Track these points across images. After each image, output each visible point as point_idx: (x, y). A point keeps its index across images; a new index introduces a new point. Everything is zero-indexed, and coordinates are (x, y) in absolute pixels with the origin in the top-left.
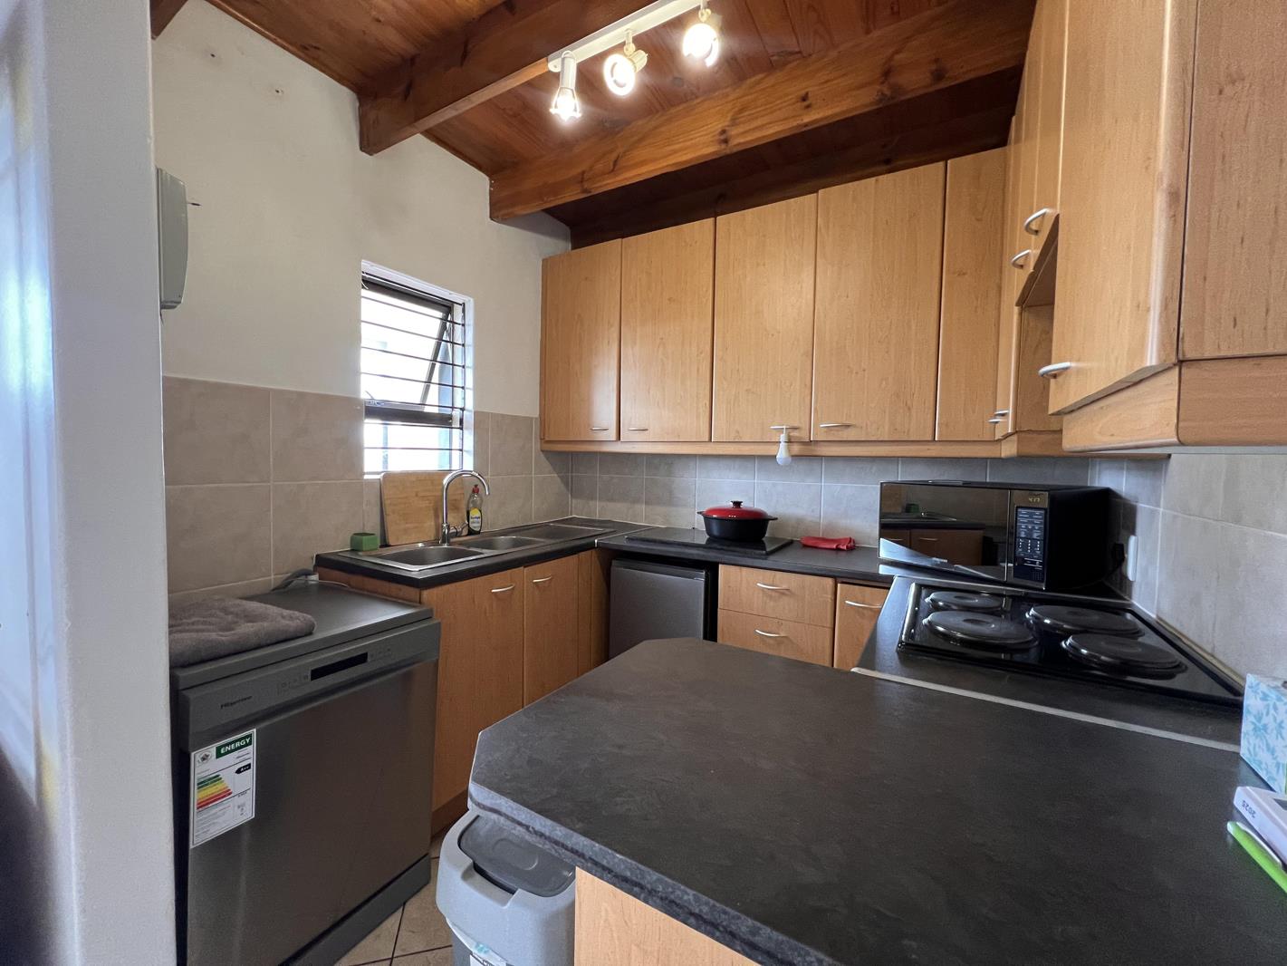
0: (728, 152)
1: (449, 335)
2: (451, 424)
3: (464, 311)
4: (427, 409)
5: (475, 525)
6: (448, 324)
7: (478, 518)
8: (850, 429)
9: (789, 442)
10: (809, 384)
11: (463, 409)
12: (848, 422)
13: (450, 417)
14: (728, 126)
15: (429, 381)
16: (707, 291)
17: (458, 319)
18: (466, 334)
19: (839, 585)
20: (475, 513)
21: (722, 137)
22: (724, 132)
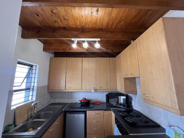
3: (36, 67)
7: (36, 110)
9: (94, 89)
10: (96, 82)
11: (34, 87)
12: (101, 87)
17: (34, 69)
19: (104, 111)
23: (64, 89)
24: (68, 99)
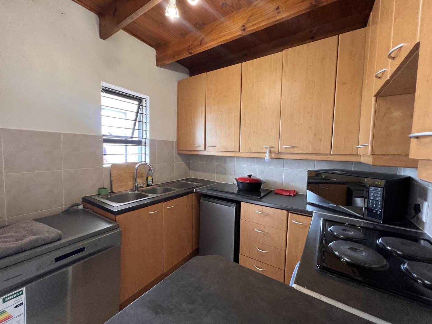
0: (245, 34)
1: (141, 110)
2: (141, 144)
3: (146, 101)
4: (134, 139)
5: (150, 183)
6: (141, 106)
7: (151, 180)
8: (295, 148)
9: (270, 153)
10: (278, 129)
11: (146, 139)
12: (294, 146)
13: (141, 142)
14: (245, 23)
15: (134, 129)
16: (238, 92)
17: (144, 104)
18: (147, 110)
19: (289, 213)
20: (150, 178)
21: (243, 28)
22: (244, 26)
23: (203, 149)
24: (217, 173)
